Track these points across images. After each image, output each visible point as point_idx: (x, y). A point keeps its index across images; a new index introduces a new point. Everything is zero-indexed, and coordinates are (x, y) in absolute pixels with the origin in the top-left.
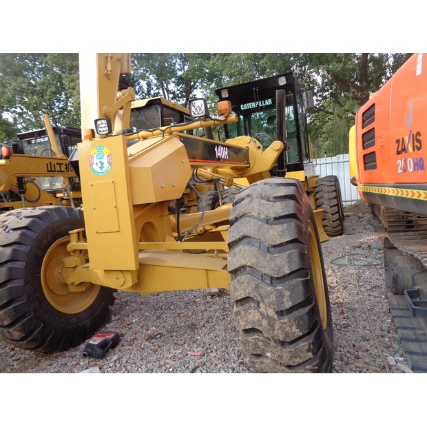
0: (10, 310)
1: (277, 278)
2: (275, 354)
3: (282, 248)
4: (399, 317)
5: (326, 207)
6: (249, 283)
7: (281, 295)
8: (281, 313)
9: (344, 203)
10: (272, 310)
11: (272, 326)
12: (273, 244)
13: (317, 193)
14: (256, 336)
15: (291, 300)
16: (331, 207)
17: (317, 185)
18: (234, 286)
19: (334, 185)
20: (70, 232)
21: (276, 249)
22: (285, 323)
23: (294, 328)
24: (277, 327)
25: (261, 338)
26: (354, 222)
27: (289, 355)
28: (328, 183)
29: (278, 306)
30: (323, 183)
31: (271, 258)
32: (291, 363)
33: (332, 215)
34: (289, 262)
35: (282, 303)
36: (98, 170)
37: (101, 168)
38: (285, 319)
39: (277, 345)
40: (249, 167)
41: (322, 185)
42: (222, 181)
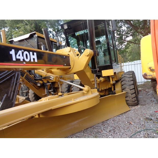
5: (128, 90)
9: (138, 83)
13: (122, 81)
16: (131, 90)
17: (122, 77)
19: (132, 77)
26: (144, 95)
28: (128, 76)
30: (126, 76)
33: (132, 94)
40: (70, 68)
41: (125, 77)
42: (52, 78)
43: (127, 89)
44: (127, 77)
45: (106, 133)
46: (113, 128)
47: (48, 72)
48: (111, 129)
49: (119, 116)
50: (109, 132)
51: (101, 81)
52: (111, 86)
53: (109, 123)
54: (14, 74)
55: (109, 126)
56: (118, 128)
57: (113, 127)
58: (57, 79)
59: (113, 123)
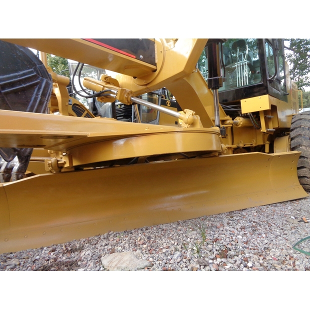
40: (155, 70)
41: (301, 119)
42: (114, 93)
43: (303, 148)
44: (305, 119)
45: (232, 229)
46: (254, 224)
47: (109, 83)
48: (248, 224)
49: (276, 206)
50: (239, 229)
51: (237, 124)
52: (264, 141)
53: (247, 214)
54: (39, 81)
55: (244, 219)
56: (267, 226)
57: (254, 222)
58: (123, 96)
59: (255, 216)
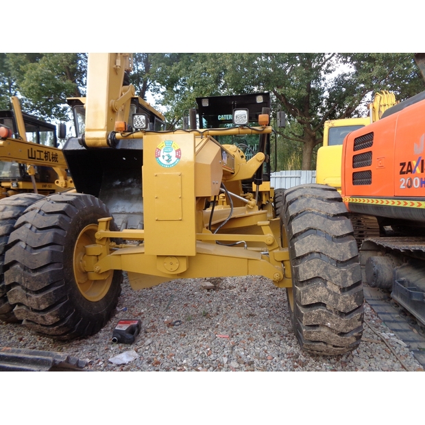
0: (50, 293)
1: (342, 262)
2: (333, 323)
3: (343, 239)
4: (375, 305)
6: (318, 266)
7: (345, 275)
8: (343, 290)
10: (337, 287)
11: (336, 300)
12: (337, 235)
14: (320, 309)
15: (353, 279)
18: (303, 268)
20: (99, 220)
21: (339, 239)
22: (347, 297)
23: (353, 301)
24: (340, 300)
25: (325, 310)
27: (345, 324)
29: (342, 284)
31: (336, 246)
32: (345, 331)
34: (350, 249)
35: (346, 281)
36: (164, 162)
37: (168, 161)
38: (347, 295)
39: (336, 316)
40: (233, 174)
